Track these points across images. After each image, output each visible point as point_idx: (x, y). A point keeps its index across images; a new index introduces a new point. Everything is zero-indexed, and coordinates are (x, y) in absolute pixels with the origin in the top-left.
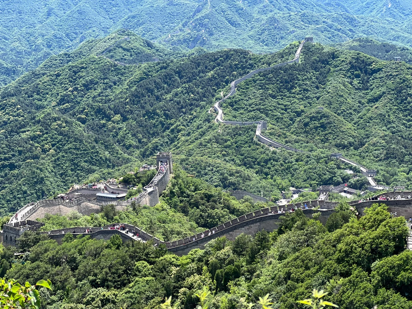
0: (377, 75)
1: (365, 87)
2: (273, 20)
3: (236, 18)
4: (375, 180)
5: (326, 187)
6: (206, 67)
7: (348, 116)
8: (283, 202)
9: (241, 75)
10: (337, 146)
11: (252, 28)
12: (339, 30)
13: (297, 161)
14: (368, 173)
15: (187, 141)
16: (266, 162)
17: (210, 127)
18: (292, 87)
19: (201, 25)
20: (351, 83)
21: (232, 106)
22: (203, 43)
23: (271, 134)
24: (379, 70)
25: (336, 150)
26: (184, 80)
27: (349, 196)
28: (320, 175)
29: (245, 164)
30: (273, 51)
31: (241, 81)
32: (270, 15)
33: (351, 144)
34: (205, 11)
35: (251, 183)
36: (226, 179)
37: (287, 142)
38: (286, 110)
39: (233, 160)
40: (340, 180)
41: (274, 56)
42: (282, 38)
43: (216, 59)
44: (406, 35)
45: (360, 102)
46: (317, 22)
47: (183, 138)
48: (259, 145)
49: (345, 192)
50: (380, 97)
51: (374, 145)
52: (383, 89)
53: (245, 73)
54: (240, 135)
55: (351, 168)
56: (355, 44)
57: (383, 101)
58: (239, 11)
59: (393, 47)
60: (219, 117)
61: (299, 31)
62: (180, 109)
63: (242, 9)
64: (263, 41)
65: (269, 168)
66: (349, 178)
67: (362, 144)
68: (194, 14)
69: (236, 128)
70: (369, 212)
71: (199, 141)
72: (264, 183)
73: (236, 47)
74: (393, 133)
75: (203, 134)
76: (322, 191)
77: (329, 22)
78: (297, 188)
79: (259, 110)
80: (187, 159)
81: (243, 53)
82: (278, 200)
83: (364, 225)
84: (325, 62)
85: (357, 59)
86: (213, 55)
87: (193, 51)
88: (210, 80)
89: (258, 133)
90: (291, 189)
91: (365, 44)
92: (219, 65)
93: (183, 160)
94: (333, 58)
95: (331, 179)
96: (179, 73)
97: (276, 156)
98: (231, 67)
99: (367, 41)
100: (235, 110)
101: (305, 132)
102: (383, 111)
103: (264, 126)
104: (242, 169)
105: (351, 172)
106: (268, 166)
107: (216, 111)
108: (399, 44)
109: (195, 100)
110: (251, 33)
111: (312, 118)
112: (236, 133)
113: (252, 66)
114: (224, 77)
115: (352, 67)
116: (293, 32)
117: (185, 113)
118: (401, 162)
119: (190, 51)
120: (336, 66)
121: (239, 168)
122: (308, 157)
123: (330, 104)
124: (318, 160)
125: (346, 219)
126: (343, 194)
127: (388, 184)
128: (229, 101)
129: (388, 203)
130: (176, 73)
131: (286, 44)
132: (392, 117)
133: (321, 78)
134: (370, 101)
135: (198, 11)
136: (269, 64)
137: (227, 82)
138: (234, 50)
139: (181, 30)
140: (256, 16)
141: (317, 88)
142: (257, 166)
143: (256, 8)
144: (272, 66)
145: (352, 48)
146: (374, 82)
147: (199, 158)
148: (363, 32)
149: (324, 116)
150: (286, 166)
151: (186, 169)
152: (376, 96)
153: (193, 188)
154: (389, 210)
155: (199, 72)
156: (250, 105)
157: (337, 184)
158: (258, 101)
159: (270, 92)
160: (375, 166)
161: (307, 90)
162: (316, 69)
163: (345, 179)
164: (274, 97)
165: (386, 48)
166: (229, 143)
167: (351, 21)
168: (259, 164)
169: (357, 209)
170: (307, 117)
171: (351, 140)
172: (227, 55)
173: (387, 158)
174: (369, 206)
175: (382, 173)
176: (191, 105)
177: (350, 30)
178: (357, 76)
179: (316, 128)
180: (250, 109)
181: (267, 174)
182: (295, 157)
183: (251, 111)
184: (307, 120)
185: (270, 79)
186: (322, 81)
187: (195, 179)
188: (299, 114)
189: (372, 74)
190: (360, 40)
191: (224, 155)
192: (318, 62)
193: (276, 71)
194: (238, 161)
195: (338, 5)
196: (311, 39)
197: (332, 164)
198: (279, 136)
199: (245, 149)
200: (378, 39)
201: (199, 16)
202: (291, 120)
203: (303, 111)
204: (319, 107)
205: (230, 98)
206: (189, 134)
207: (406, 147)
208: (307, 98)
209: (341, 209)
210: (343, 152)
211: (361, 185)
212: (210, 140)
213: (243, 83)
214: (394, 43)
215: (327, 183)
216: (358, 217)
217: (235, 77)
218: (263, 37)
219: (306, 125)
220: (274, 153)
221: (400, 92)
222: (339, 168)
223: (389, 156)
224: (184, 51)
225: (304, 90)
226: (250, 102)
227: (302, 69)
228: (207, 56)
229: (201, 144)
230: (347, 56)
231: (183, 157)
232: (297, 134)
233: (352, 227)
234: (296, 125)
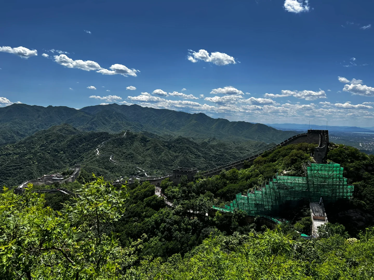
0: (149, 142)
1: (145, 145)
2: (117, 124)
3: (105, 122)
4: (147, 174)
5: (132, 176)
6: (94, 137)
7: (140, 154)
8: (118, 181)
9: (106, 140)
10: (136, 163)
11: (110, 126)
12: (138, 128)
13: (123, 168)
14: (145, 172)
15: (86, 161)
16: (113, 168)
17: (95, 156)
18: (123, 145)
19: (93, 124)
20: (141, 144)
21: (102, 150)
22: (94, 129)
23: (115, 159)
24: (150, 141)
25: (136, 165)
26: (86, 141)
27: (139, 179)
28: (130, 172)
29: (106, 169)
30: (117, 133)
31: (106, 142)
32: (116, 122)
33: (140, 163)
34: (95, 119)
35: (107, 175)
36: (99, 173)
37: (120, 162)
38: (120, 152)
39: (102, 167)
40: (136, 173)
41: (117, 134)
42: (120, 129)
43: (98, 135)
44: (158, 131)
45: (143, 150)
46: (131, 125)
47: (85, 160)
48: (111, 162)
49: (138, 177)
50: (149, 149)
51: (147, 163)
52: (150, 147)
53: (107, 140)
54: (104, 159)
55: (140, 170)
56: (143, 133)
57: (150, 150)
58: (106, 120)
59: (154, 134)
60: (98, 153)
61: (125, 128)
62: (84, 151)
63: (107, 120)
64: (114, 130)
65: (114, 170)
66: (139, 173)
67: (143, 163)
68: (91, 120)
69: (103, 157)
70: (144, 183)
71: (90, 161)
72: (112, 175)
73: (105, 131)
74: (153, 160)
75: (92, 159)
76: (130, 177)
77: (135, 125)
78: (122, 176)
79: (111, 151)
80: (86, 167)
81: (107, 133)
82: (116, 180)
83: (142, 187)
84: (133, 138)
85: (143, 137)
86: (97, 133)
87: (90, 132)
88: (95, 141)
89: (111, 159)
90: (121, 176)
91: (146, 133)
92: (98, 136)
93: (84, 167)
94: (136, 136)
95: (134, 173)
96: (85, 139)
97: (116, 166)
98: (102, 137)
99: (146, 132)
100: (103, 151)
101: (126, 159)
102: (150, 153)
103: (113, 157)
104: (105, 170)
105: (140, 171)
106: (114, 169)
107: (97, 152)
108: (155, 134)
109: (90, 147)
110: (110, 127)
111: (128, 155)
112: (103, 158)
113: (110, 138)
114: (100, 141)
115: (141, 139)
116: (124, 128)
117: (86, 152)
118: (155, 168)
119: (89, 132)
120: (136, 139)
121: (104, 170)
122: (127, 166)
123: (134, 150)
124: (130, 167)
125: (137, 186)
126: (137, 178)
127: (151, 175)
128: (101, 148)
129: (150, 181)
130: (84, 138)
131: (121, 131)
132: (152, 155)
133: (132, 142)
134: (146, 150)
135: (92, 119)
136: (115, 137)
137: (101, 142)
138: (104, 132)
139: (86, 125)
140: (112, 122)
141: (130, 145)
142: (110, 169)
143: (112, 119)
144: (116, 138)
145: (141, 134)
146: (147, 144)
147: (90, 166)
148: (145, 129)
149: (132, 154)
150: (119, 169)
151: (86, 170)
152: (148, 148)
153: (87, 176)
154: (150, 183)
155: (92, 139)
156: (108, 150)
157: (135, 175)
158: (111, 149)
159: (115, 146)
160: (147, 170)
161: (127, 146)
162: (130, 140)
163: (138, 173)
164: (116, 147)
165: (152, 135)
166: (101, 162)
167: (142, 126)
168: (110, 168)
169: (140, 183)
170: (127, 154)
171: (140, 161)
172: (102, 134)
173: (151, 167)
174: (144, 182)
175: (149, 172)
176: (89, 149)
177: (141, 128)
178: (143, 142)
179: (130, 158)
180: (108, 151)
181: (113, 172)
182: (122, 166)
183: (108, 152)
184: (127, 155)
185: (115, 142)
186: (132, 143)
187: (88, 173)
188: (124, 153)
189: (147, 142)
190: (144, 132)
191: (99, 166)
192: (131, 137)
193: (117, 139)
194: (103, 168)
195: (138, 121)
196: (129, 130)
197: (134, 169)
198: (118, 160)
199: (106, 164)
200: (149, 132)
201: (93, 121)
202: (122, 155)
203: (125, 152)
204: (131, 151)
205: (101, 147)
206: (87, 159)
207: (156, 164)
208: (127, 148)
209: (136, 183)
210: (137, 165)
211: (143, 175)
212: (94, 161)
213: (106, 143)
214: (154, 133)
215: (132, 175)
216: (141, 185)
217: (104, 141)
218: (114, 129)
219: (126, 156)
220: (116, 165)
221: (155, 147)
222: (136, 170)
223: (151, 166)
224: (87, 132)
225: (126, 146)
226: (109, 149)
227: (126, 139)
228: (94, 134)
229: (91, 162)
230: (140, 136)
231: (85, 166)
232: (123, 159)
233: (139, 188)
234: (123, 156)
